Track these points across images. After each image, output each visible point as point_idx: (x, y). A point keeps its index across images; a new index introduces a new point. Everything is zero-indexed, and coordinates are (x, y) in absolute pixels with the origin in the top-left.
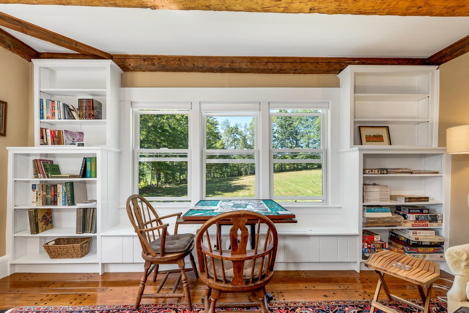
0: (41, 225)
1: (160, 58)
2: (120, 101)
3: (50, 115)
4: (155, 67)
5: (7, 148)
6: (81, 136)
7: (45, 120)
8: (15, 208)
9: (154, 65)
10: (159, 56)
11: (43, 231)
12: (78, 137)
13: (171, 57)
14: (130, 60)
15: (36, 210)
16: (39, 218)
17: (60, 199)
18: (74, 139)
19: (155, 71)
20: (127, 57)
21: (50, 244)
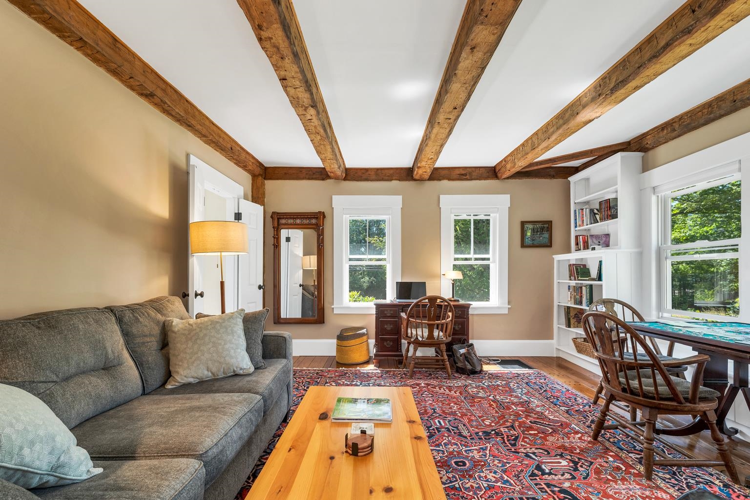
0: (572, 321)
1: (680, 118)
2: (641, 190)
3: (581, 223)
4: (676, 132)
5: (553, 256)
6: (607, 238)
7: (578, 228)
8: (559, 304)
9: (674, 130)
10: (679, 115)
11: (574, 327)
12: (604, 239)
13: (698, 108)
14: (647, 137)
15: (569, 308)
16: (571, 315)
17: (584, 300)
18: (599, 242)
19: (679, 136)
20: (644, 136)
21: (579, 340)
